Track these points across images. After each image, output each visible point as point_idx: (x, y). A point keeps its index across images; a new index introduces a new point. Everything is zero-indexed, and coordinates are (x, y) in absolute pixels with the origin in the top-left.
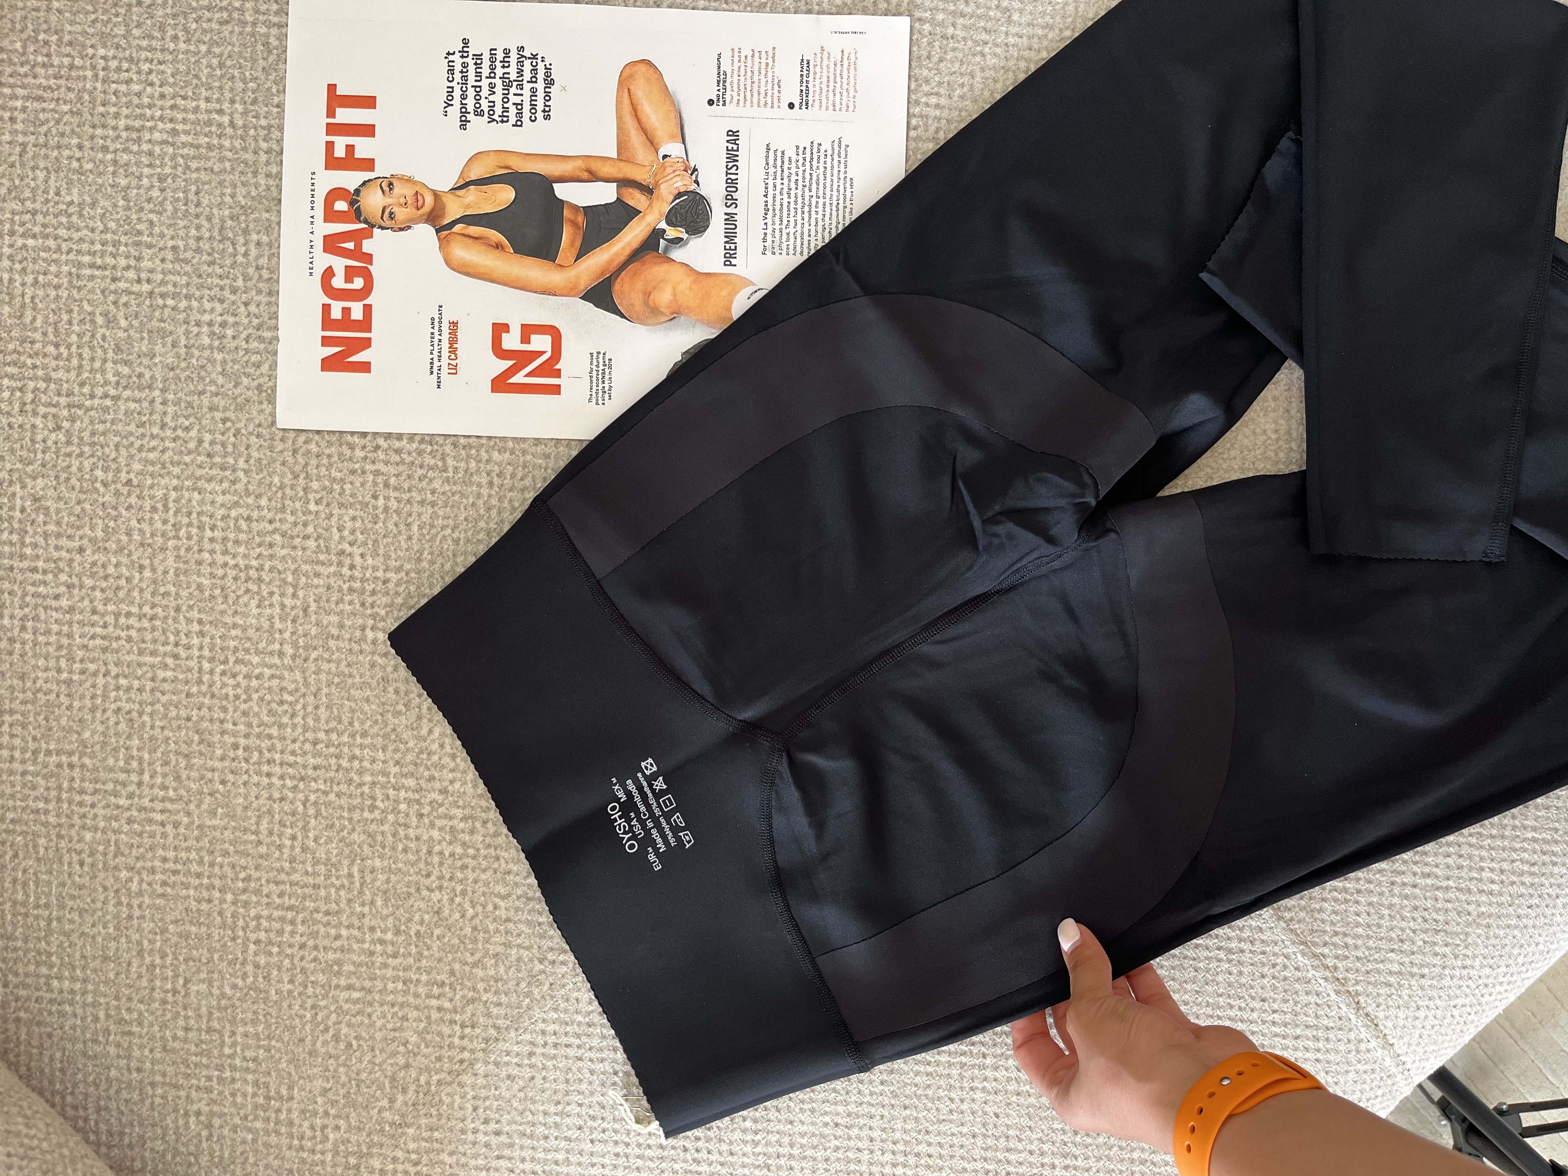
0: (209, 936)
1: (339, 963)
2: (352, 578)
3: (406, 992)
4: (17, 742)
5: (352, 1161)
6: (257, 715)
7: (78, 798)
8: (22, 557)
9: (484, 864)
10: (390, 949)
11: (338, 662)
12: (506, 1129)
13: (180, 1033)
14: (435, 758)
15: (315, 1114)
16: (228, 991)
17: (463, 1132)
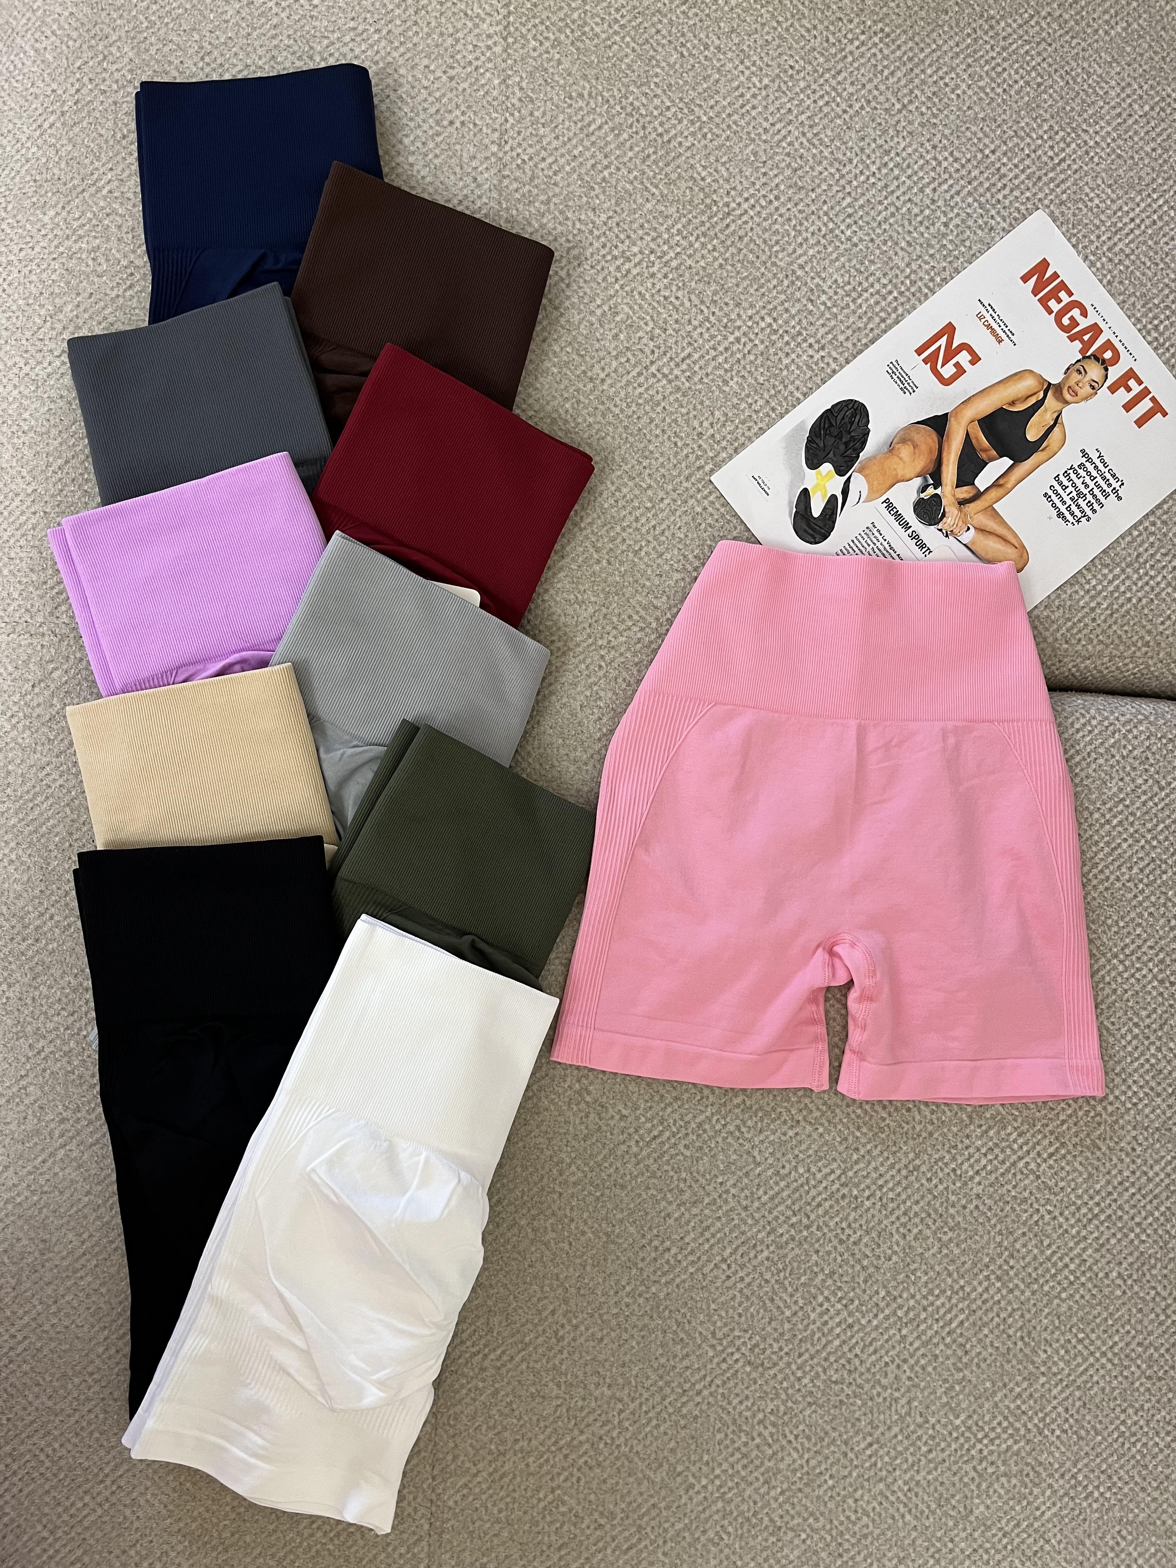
0: (694, 89)
1: (618, 135)
2: (805, 340)
3: (569, 152)
4: (882, 99)
5: (510, 40)
6: (783, 225)
7: (826, 98)
8: (970, 194)
9: (596, 257)
10: (599, 167)
11: (770, 291)
12: (449, 129)
13: (660, 26)
14: (674, 288)
15: (553, 47)
16: (658, 70)
17: (469, 107)
